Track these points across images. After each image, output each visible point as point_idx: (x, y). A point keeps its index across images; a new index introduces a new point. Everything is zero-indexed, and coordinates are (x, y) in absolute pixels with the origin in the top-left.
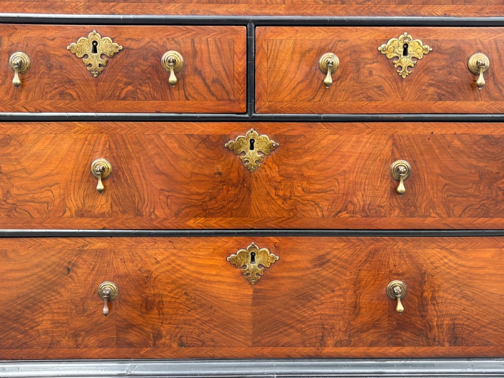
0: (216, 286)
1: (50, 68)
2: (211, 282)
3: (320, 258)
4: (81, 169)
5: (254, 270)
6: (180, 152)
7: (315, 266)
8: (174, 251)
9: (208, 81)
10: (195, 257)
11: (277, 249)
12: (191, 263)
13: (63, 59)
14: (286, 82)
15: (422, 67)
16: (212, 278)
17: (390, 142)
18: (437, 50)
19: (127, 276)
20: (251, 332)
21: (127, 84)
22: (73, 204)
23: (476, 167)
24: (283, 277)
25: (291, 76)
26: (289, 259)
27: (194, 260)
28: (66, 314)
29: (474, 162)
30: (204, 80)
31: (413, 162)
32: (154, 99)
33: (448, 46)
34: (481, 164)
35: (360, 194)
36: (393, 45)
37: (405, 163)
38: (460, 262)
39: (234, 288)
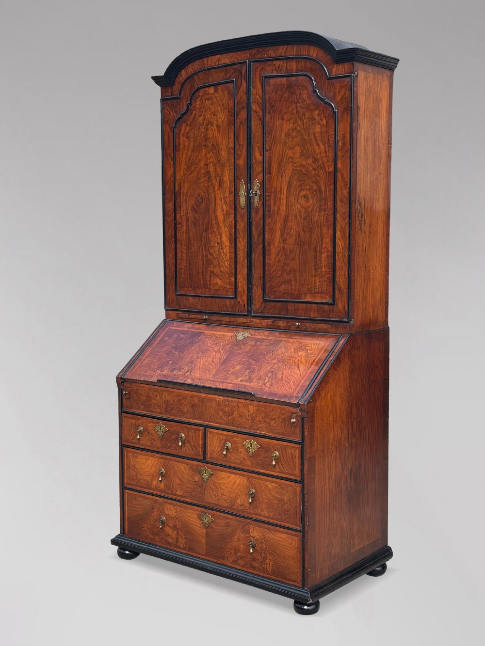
0: (194, 526)
1: (149, 433)
2: (193, 524)
3: (227, 523)
4: (157, 471)
5: (206, 523)
6: (184, 470)
7: (225, 526)
8: (182, 509)
9: (192, 446)
10: (188, 512)
11: (213, 516)
12: (187, 515)
13: (152, 431)
14: (215, 450)
15: (256, 454)
16: (193, 523)
17: (248, 481)
18: (261, 447)
19: (168, 515)
20: (205, 548)
21: (169, 443)
22: (155, 483)
23: (277, 497)
24: (215, 528)
25: (217, 448)
26: (218, 521)
27: (188, 514)
28: (151, 525)
29: (277, 495)
30: (191, 445)
31: (256, 491)
32: (177, 450)
33: (266, 446)
34: (279, 497)
35: (239, 500)
36: (247, 443)
37: (254, 491)
38: (274, 537)
39: (200, 528)
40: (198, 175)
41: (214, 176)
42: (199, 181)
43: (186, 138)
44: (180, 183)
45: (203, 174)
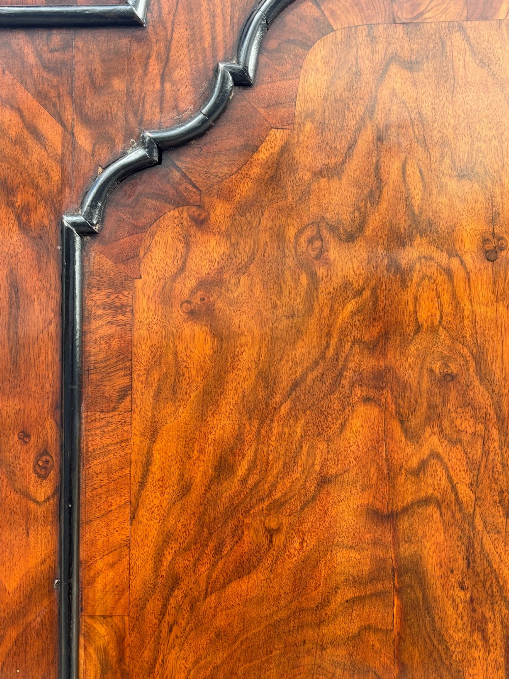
40: (299, 585)
41: (462, 595)
42: (310, 633)
43: (193, 314)
44: (120, 641)
45: (356, 581)
